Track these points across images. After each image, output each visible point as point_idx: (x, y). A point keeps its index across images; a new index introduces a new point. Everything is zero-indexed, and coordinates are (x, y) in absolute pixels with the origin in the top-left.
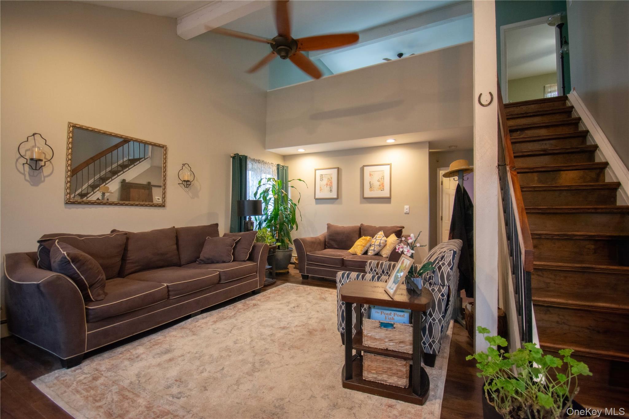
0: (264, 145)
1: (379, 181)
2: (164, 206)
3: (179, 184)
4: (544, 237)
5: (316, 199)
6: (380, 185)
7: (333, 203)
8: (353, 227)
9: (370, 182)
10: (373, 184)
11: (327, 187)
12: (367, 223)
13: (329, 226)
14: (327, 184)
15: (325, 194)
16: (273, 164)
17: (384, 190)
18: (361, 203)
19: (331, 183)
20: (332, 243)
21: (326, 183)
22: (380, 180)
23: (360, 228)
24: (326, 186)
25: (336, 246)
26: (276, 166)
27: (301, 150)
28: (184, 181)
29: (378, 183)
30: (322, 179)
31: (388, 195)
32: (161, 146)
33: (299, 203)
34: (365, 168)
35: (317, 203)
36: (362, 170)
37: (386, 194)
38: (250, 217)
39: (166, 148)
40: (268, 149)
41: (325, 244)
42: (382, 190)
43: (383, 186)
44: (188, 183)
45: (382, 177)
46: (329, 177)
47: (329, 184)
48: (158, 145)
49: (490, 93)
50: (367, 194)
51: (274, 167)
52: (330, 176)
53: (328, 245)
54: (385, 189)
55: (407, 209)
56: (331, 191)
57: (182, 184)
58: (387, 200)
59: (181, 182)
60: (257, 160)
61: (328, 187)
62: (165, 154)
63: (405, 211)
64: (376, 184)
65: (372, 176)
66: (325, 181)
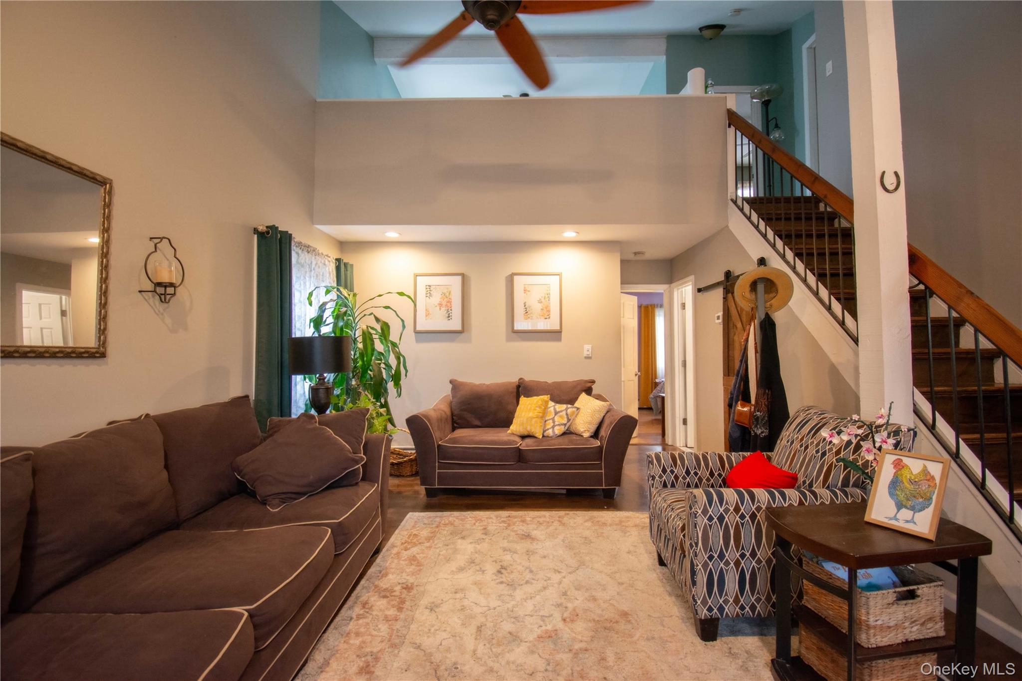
0: (312, 216)
1: (540, 302)
2: (103, 355)
3: (140, 292)
4: (940, 396)
5: (417, 332)
6: (542, 309)
7: (452, 340)
8: (503, 384)
9: (525, 303)
10: (530, 307)
11: (440, 309)
12: (528, 377)
13: (455, 386)
14: (440, 305)
15: (439, 323)
16: (329, 257)
17: (549, 318)
18: (509, 339)
19: (450, 302)
20: (468, 416)
21: (438, 302)
22: (543, 300)
23: (518, 387)
24: (438, 308)
25: (477, 423)
26: (334, 261)
27: (392, 233)
28: (159, 284)
29: (540, 306)
30: (429, 294)
31: (557, 328)
32: (98, 178)
33: (400, 340)
34: (516, 278)
35: (418, 341)
36: (510, 280)
37: (552, 324)
38: (321, 375)
39: (111, 187)
40: (318, 224)
41: (453, 419)
42: (546, 318)
43: (549, 311)
44: (170, 290)
45: (547, 296)
46: (445, 291)
47: (444, 303)
48: (91, 175)
49: (896, 174)
50: (520, 325)
51: (331, 263)
52: (447, 289)
53: (458, 421)
54: (551, 316)
55: (588, 351)
56: (449, 317)
57: (155, 291)
58: (555, 335)
59: (149, 286)
60: (305, 246)
61: (443, 309)
62: (108, 205)
63: (586, 353)
64: (536, 307)
65: (527, 292)
66: (436, 298)
